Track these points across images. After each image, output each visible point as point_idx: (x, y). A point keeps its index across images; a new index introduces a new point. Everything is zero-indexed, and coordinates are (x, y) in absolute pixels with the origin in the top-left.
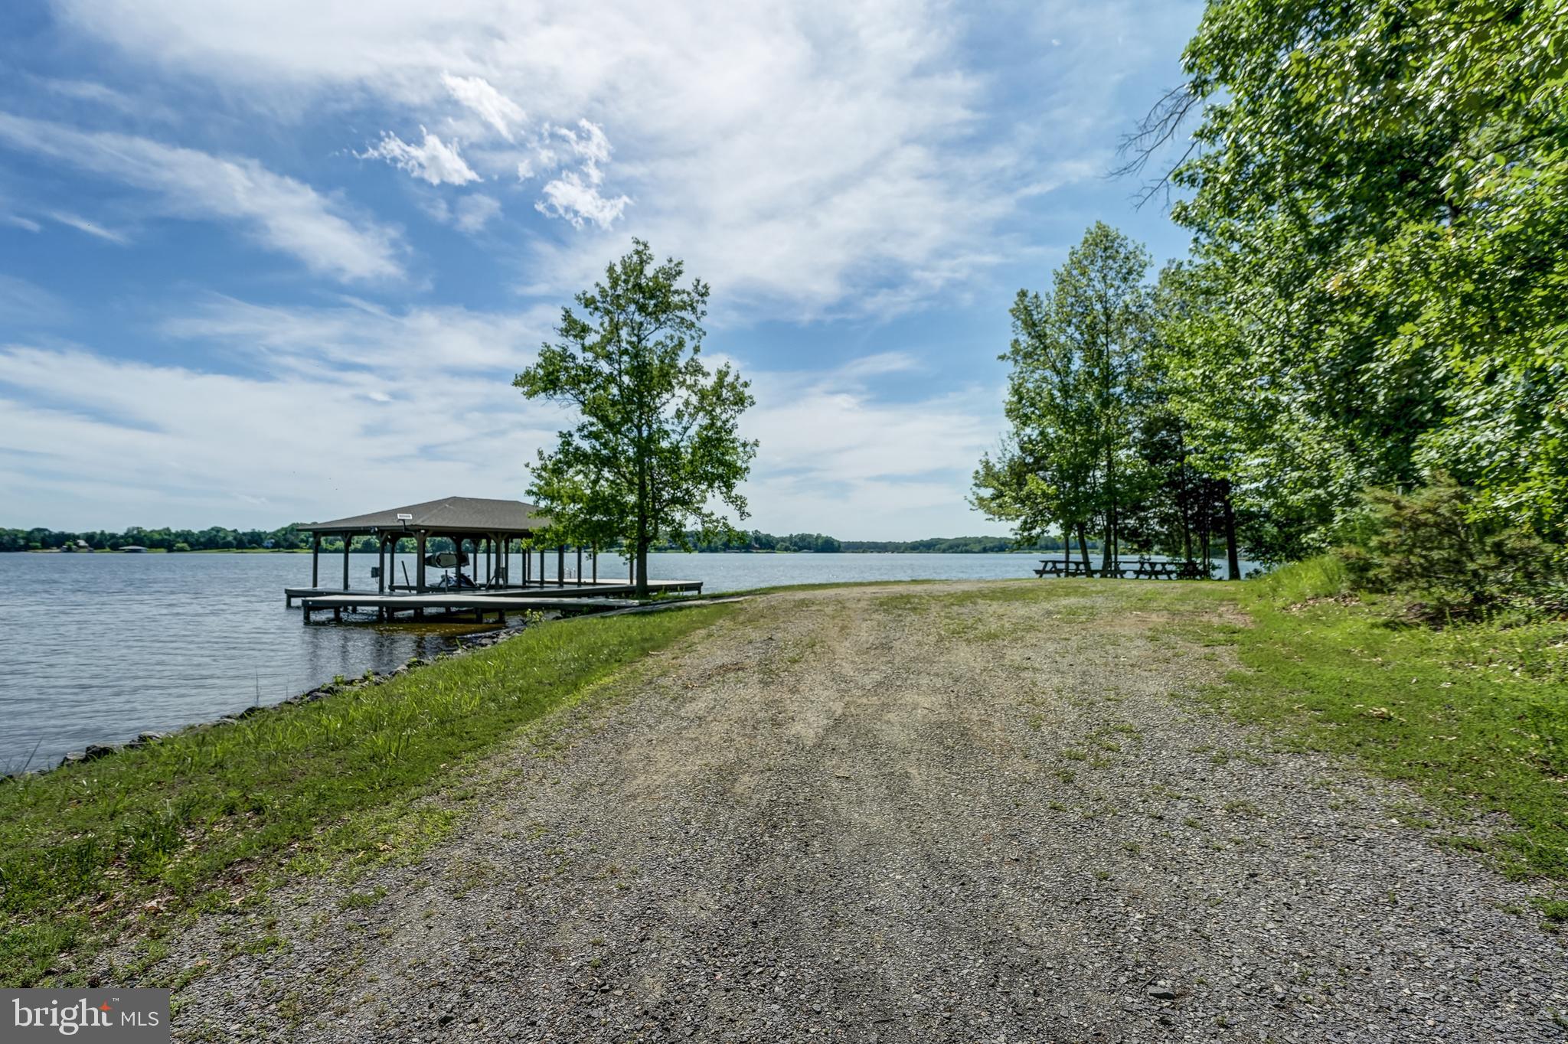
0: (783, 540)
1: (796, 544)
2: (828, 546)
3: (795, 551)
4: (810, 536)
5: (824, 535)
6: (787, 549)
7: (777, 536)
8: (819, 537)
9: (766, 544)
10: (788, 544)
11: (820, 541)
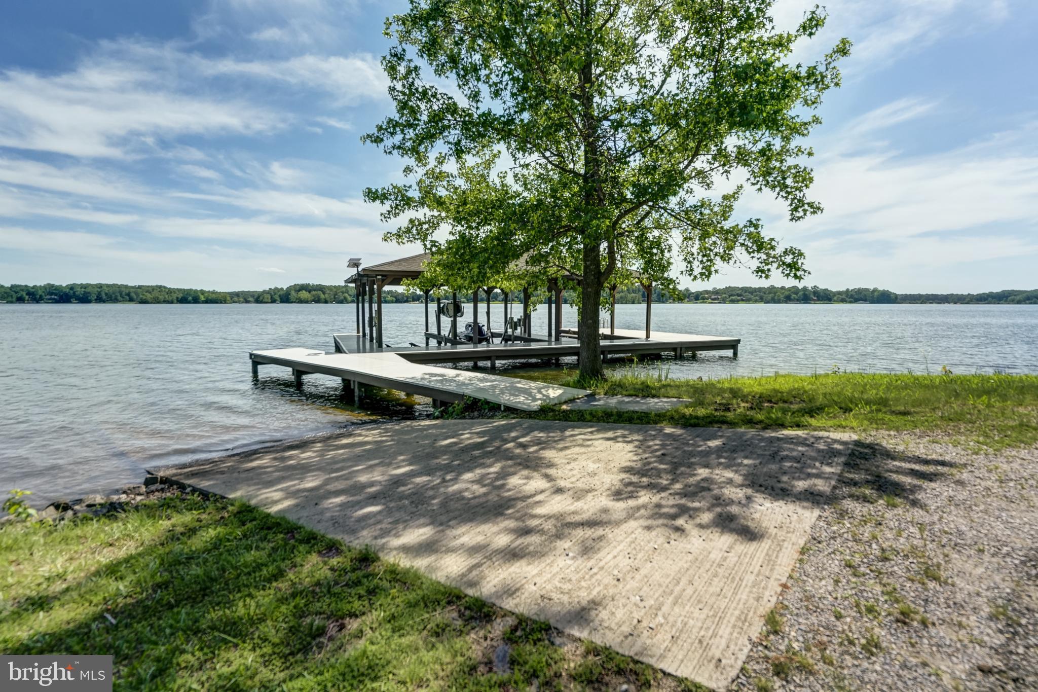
0: (839, 293)
1: (852, 296)
2: (885, 298)
3: (851, 302)
4: (867, 290)
5: (881, 288)
6: (843, 301)
7: (834, 290)
8: (875, 290)
9: (824, 297)
10: (844, 297)
11: (876, 294)
